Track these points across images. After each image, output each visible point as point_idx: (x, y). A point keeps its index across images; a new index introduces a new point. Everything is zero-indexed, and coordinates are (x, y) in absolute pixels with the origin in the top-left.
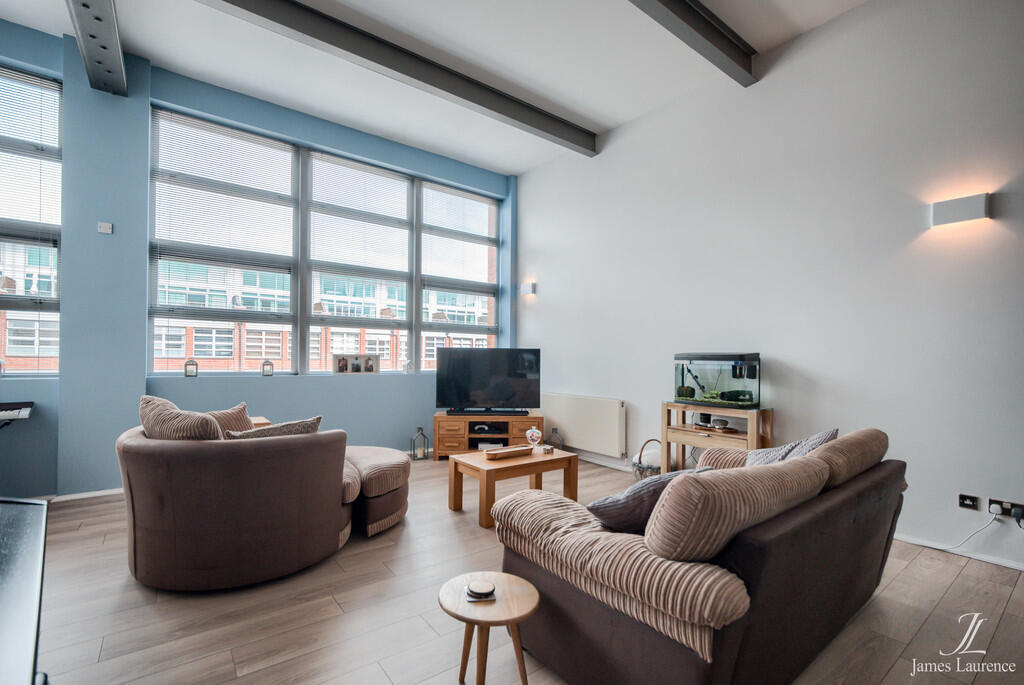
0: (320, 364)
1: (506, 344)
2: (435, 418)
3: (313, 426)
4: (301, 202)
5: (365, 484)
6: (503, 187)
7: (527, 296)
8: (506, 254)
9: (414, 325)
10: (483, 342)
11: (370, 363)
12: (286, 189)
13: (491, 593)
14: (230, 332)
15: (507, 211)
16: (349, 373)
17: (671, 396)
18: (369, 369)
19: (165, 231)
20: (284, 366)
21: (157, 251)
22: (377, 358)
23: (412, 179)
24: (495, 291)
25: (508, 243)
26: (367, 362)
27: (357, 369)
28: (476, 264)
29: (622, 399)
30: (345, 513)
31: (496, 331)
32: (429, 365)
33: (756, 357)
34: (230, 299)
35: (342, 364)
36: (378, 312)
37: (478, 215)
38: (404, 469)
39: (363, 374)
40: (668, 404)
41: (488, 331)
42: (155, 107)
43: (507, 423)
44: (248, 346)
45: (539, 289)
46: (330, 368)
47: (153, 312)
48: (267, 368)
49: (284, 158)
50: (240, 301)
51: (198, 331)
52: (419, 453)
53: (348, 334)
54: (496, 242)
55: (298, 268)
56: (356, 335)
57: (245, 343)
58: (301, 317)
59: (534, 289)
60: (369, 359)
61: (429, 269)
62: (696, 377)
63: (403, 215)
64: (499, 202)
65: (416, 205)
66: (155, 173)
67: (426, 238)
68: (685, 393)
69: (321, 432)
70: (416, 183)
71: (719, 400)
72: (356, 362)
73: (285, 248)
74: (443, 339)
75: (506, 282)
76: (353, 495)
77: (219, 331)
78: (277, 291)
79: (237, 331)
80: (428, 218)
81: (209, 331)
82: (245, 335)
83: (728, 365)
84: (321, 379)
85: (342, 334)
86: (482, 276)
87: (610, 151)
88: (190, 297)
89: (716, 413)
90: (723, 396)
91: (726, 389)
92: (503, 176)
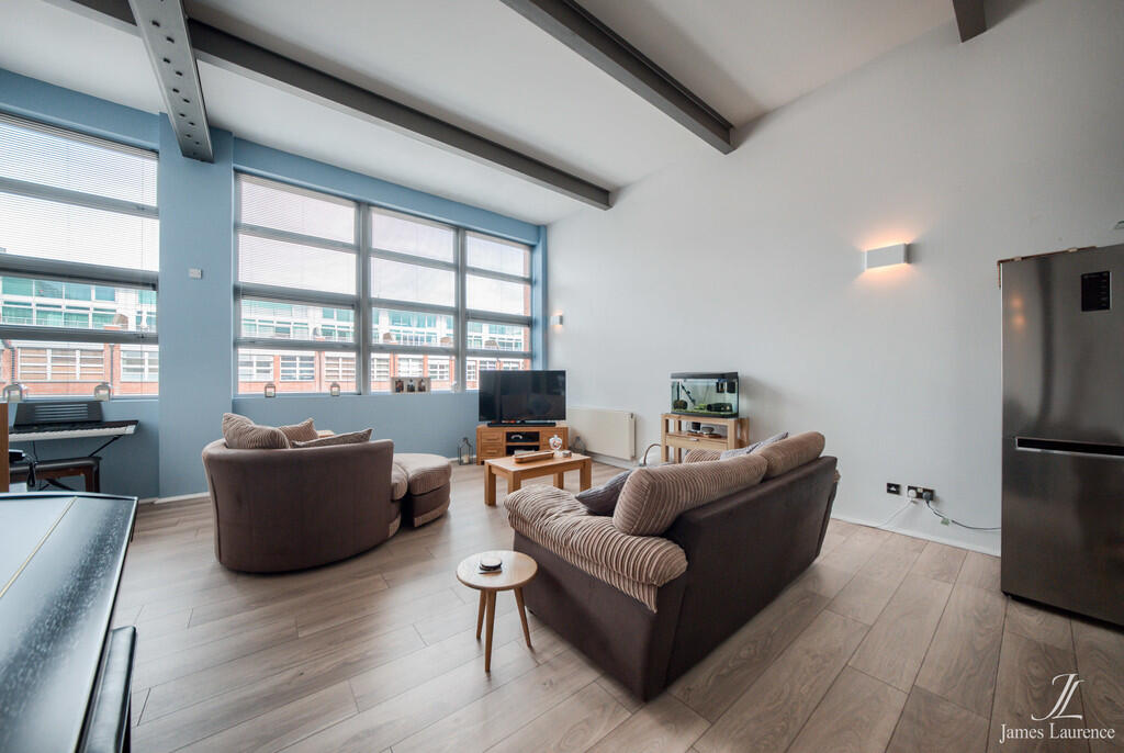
0: (381, 385)
1: (539, 367)
2: (478, 430)
3: (366, 437)
4: (363, 250)
5: (411, 484)
6: (535, 235)
7: (556, 326)
8: (538, 290)
9: (460, 352)
10: (520, 365)
11: (423, 384)
12: (350, 239)
13: (499, 566)
14: (312, 358)
15: (538, 255)
16: (405, 392)
17: (669, 409)
18: (422, 389)
19: (248, 275)
20: (349, 387)
21: (240, 292)
23: (457, 229)
24: (529, 323)
25: (540, 282)
26: (420, 383)
27: (411, 389)
28: (514, 301)
29: (632, 411)
30: (394, 508)
31: (530, 356)
32: (474, 385)
33: (735, 375)
34: (311, 331)
35: (399, 385)
36: (439, 341)
37: (514, 259)
38: (445, 472)
39: (417, 393)
40: (667, 415)
41: (524, 356)
42: (237, 171)
43: (537, 433)
44: (328, 371)
45: (566, 320)
47: (237, 344)
48: (335, 389)
49: (349, 212)
50: (320, 332)
51: (284, 358)
52: (465, 459)
53: (413, 359)
54: (530, 281)
55: (361, 305)
56: (420, 360)
57: (324, 368)
58: (363, 346)
59: (561, 320)
60: (422, 380)
61: (471, 304)
62: (689, 393)
63: (450, 259)
64: (532, 248)
65: (461, 251)
66: (237, 226)
67: (469, 278)
68: (679, 406)
69: (373, 441)
70: (461, 232)
71: (705, 411)
72: (410, 384)
73: (349, 288)
75: (538, 314)
76: (401, 493)
77: (302, 358)
78: (343, 324)
79: (317, 359)
80: (471, 262)
81: (294, 358)
82: (325, 362)
83: (713, 382)
84: (381, 397)
85: (408, 359)
86: (518, 309)
87: (622, 205)
88: (278, 330)
89: (704, 422)
90: (709, 407)
91: (713, 402)
92: (535, 226)
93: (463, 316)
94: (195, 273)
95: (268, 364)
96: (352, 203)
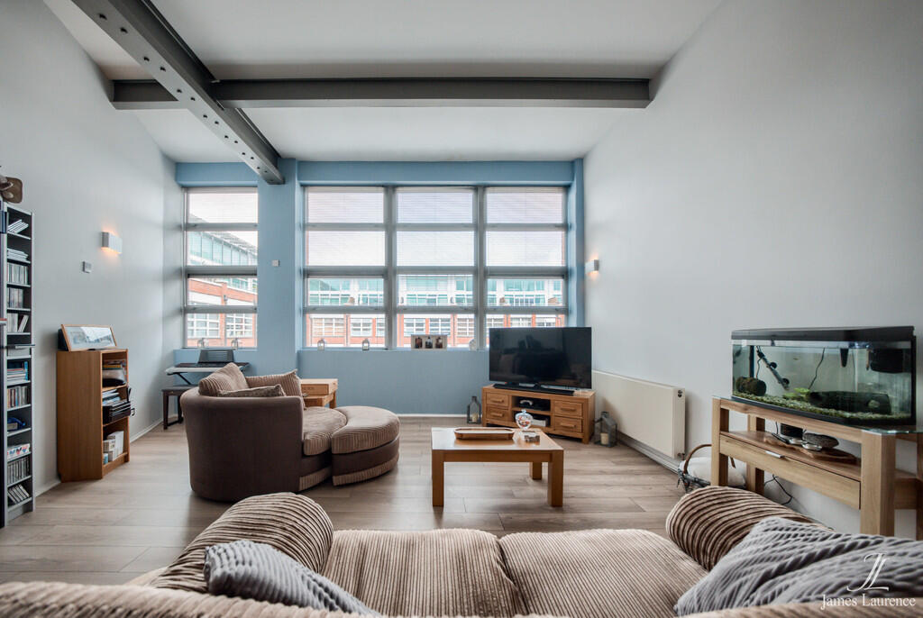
1: (573, 324)
2: (483, 390)
4: (390, 227)
6: (569, 173)
7: (592, 274)
8: (573, 235)
9: (480, 308)
10: (552, 321)
11: (440, 341)
12: (380, 220)
14: (448, 320)
15: (573, 195)
16: (423, 350)
18: (439, 346)
20: (378, 342)
21: (308, 273)
22: (445, 337)
23: (476, 188)
24: (564, 274)
25: (577, 227)
26: (437, 341)
27: (429, 346)
28: (551, 250)
29: (680, 386)
31: (566, 311)
34: (449, 300)
35: (418, 343)
37: (549, 205)
39: (434, 350)
40: (721, 401)
41: (557, 311)
42: (304, 186)
43: (549, 401)
45: (602, 266)
46: (408, 345)
47: (305, 311)
48: (366, 345)
49: (379, 198)
51: (431, 320)
52: (474, 417)
54: (565, 227)
55: (388, 273)
58: (391, 309)
59: (597, 265)
60: (439, 337)
62: (774, 365)
63: (469, 219)
64: (567, 188)
65: (480, 209)
66: (305, 227)
67: (491, 234)
68: (749, 388)
70: (480, 190)
71: (808, 406)
72: (429, 341)
74: (501, 320)
75: (573, 264)
76: (315, 449)
77: (443, 320)
79: (452, 320)
81: (437, 320)
84: (403, 352)
86: (556, 261)
89: (810, 427)
90: (814, 397)
92: (568, 162)
93: (482, 273)
94: (275, 263)
95: (422, 325)
96: (382, 189)
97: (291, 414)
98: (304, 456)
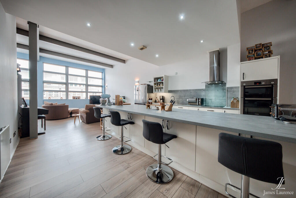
0: (70, 98)
3: (64, 104)
4: (67, 74)
5: (72, 111)
6: (103, 71)
7: (106, 88)
8: (103, 81)
9: (87, 92)
12: (64, 72)
16: (75, 99)
18: (79, 99)
19: (45, 79)
20: (64, 98)
21: (44, 82)
22: (80, 97)
23: (86, 70)
24: (102, 86)
25: (104, 79)
27: (77, 99)
30: (69, 114)
31: (102, 93)
32: (89, 98)
35: (74, 98)
39: (78, 99)
46: (72, 98)
47: (43, 91)
48: (62, 98)
49: (64, 68)
54: (102, 79)
55: (67, 84)
58: (67, 91)
59: (107, 86)
60: (78, 97)
61: (89, 83)
63: (85, 75)
64: (102, 73)
65: (87, 74)
66: (43, 71)
67: (89, 79)
69: (65, 105)
73: (64, 81)
74: (91, 94)
75: (103, 85)
76: (70, 112)
78: (63, 88)
80: (89, 76)
92: (103, 69)
93: (87, 85)
96: (65, 66)
97: (67, 107)
98: (69, 113)
